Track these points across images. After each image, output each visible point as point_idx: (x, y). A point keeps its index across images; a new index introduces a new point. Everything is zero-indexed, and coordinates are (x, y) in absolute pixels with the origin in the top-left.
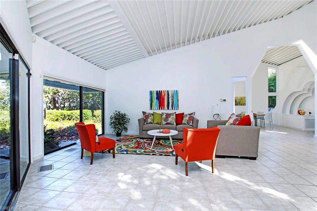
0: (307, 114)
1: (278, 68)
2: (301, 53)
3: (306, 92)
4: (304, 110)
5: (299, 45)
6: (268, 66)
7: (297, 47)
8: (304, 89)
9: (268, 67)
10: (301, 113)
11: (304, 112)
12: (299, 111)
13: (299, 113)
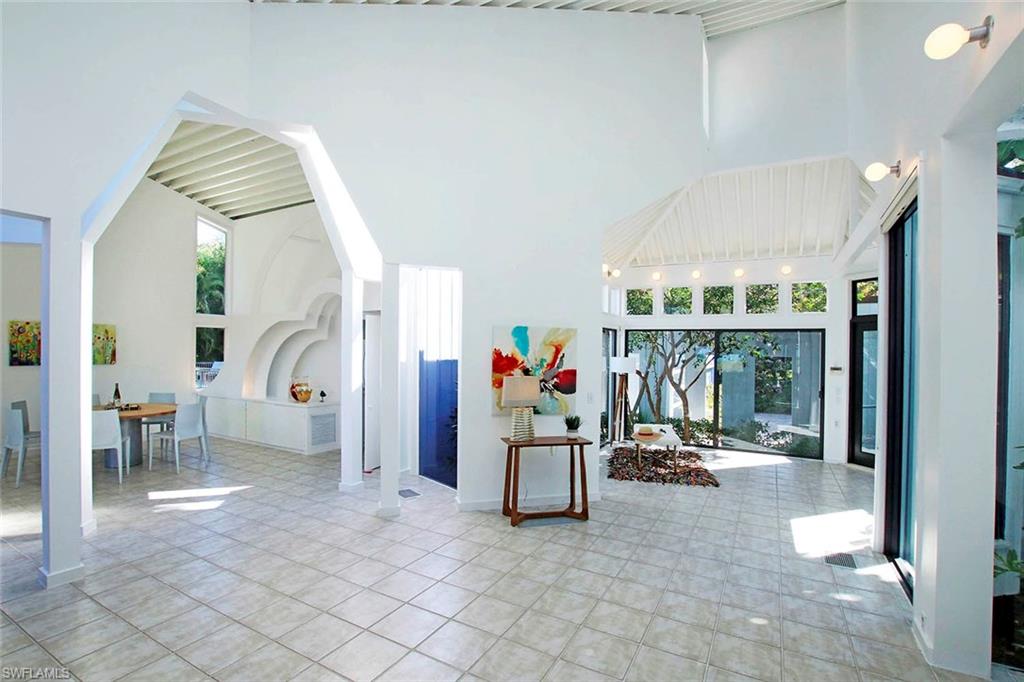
0: (315, 396)
1: (231, 229)
2: (310, 193)
3: (313, 325)
4: (306, 385)
5: (302, 146)
6: (198, 213)
7: (295, 156)
8: (308, 315)
9: (199, 217)
10: (299, 397)
11: (308, 393)
12: (293, 387)
13: (294, 395)
